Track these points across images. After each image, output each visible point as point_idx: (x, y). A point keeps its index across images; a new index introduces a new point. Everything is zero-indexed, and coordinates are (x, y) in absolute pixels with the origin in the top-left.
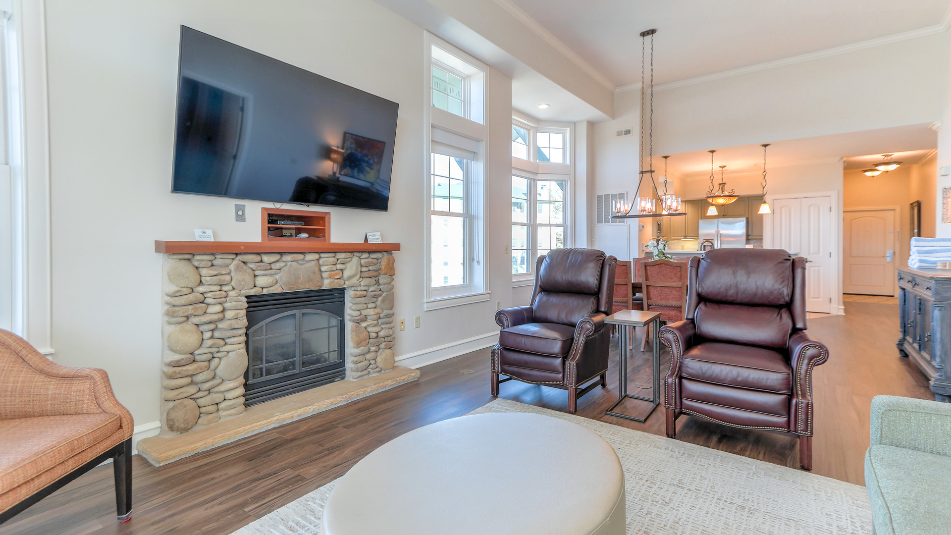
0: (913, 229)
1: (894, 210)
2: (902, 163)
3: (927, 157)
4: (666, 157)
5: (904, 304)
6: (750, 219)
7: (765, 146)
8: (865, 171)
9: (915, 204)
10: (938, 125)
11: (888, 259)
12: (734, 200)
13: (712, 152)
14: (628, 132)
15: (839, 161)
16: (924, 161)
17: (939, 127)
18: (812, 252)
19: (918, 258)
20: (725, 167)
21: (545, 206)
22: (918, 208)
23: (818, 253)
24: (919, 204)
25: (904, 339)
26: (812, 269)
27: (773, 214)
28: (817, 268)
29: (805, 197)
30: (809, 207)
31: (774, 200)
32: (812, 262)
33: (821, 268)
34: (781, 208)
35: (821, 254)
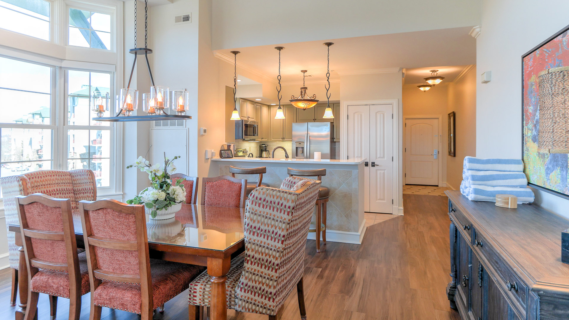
0: (450, 134)
1: (438, 118)
2: (444, 78)
3: (462, 73)
4: (235, 53)
5: (456, 242)
6: (334, 124)
7: (329, 44)
8: (420, 87)
9: (452, 114)
10: (478, 30)
11: (435, 157)
12: (314, 105)
13: (280, 48)
14: (186, 19)
15: (398, 72)
16: (460, 77)
17: (478, 32)
18: (378, 156)
19: (473, 187)
20: (306, 71)
21: (82, 103)
22: (453, 118)
23: (384, 157)
24: (454, 114)
25: (455, 287)
26: (379, 172)
27: (348, 119)
28: (382, 172)
29: (373, 104)
30: (376, 113)
31: (348, 106)
32: (378, 165)
33: (386, 171)
34: (354, 113)
35: (386, 158)
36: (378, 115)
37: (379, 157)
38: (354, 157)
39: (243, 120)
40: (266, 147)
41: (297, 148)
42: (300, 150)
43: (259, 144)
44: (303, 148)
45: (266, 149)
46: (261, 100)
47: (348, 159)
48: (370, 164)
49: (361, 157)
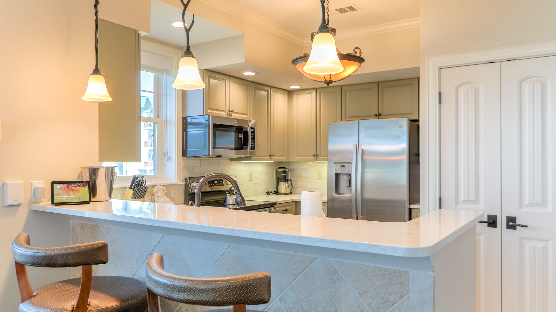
18: (527, 200)
23: (543, 204)
26: (528, 244)
27: (440, 103)
28: (540, 244)
29: (509, 57)
30: (520, 82)
31: (440, 69)
32: (526, 226)
33: (550, 243)
34: (457, 88)
35: (550, 208)
36: (526, 87)
37: (530, 205)
38: (457, 203)
39: (209, 116)
40: (285, 172)
41: (337, 175)
42: (343, 181)
43: (275, 167)
44: (350, 175)
45: (285, 176)
46: (253, 74)
47: (440, 208)
48: (502, 222)
49: (476, 201)
